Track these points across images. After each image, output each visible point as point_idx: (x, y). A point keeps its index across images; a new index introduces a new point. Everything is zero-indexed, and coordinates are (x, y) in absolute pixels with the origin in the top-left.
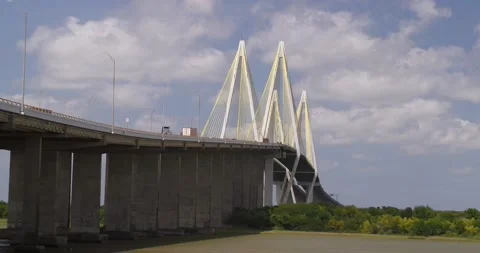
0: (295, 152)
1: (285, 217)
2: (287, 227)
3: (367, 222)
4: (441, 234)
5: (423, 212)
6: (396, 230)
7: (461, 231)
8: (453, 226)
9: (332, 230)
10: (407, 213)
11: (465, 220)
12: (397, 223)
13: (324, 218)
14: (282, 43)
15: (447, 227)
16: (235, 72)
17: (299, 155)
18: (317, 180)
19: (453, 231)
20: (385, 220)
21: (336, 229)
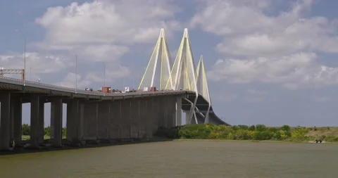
0: (195, 94)
1: (187, 132)
2: (188, 137)
3: (230, 134)
4: (269, 139)
5: (261, 128)
6: (246, 137)
7: (279, 138)
8: (275, 134)
9: (212, 138)
10: (253, 128)
11: (281, 131)
12: (246, 134)
13: (208, 132)
14: (186, 30)
15: (272, 136)
16: (158, 47)
17: (197, 95)
18: (211, 109)
19: (275, 137)
20: (240, 132)
21: (214, 138)
